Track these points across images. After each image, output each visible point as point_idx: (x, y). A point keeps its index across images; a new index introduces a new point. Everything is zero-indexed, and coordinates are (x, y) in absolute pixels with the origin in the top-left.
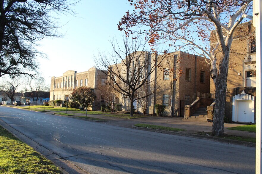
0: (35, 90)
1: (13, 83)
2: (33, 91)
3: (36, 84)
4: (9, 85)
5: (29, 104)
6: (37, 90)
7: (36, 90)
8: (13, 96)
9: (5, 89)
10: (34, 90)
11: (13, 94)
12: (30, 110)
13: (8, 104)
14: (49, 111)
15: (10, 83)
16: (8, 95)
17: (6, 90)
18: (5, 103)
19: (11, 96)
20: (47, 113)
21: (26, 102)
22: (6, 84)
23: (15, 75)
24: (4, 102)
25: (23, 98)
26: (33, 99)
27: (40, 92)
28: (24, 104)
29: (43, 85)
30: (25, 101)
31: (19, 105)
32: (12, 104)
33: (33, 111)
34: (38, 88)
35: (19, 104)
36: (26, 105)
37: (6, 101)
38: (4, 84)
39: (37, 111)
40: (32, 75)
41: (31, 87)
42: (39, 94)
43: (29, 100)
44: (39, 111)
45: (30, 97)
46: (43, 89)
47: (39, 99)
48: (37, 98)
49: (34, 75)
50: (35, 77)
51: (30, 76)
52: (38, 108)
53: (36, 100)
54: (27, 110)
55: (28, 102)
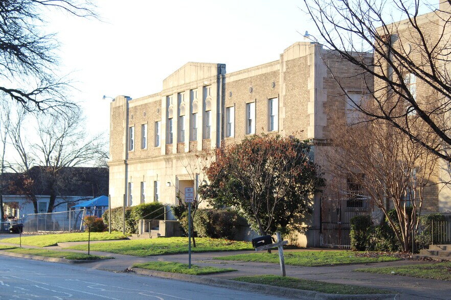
3: (46, 137)
5: (18, 230)
7: (44, 164)
10: (37, 163)
12: (24, 254)
14: (109, 255)
20: (98, 265)
26: (32, 205)
27: (63, 170)
29: (74, 138)
33: (35, 259)
34: (54, 154)
39: (53, 260)
40: (27, 96)
41: (21, 150)
42: (61, 178)
43: (18, 210)
44: (62, 257)
45: (22, 197)
46: (75, 158)
47: (62, 201)
48: (51, 201)
49: (32, 94)
50: (38, 102)
51: (17, 98)
52: (58, 244)
53: (46, 206)
54: (11, 254)
55: (14, 218)
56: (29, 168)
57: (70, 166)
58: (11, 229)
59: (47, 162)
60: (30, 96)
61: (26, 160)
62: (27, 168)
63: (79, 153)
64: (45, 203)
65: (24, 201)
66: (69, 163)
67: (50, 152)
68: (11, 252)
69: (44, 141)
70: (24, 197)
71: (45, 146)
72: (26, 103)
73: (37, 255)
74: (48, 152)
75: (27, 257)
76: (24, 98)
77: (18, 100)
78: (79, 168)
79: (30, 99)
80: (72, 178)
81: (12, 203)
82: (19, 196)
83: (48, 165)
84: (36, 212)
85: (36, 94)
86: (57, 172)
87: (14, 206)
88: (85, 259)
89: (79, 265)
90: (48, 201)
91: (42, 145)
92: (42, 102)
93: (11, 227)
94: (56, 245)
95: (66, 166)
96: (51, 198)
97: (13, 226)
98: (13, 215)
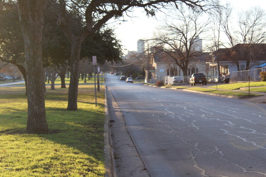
0: (240, 40)
1: (185, 27)
2: (236, 46)
3: (243, 26)
4: (175, 35)
5: (227, 81)
6: (245, 40)
7: (242, 43)
8: (187, 62)
9: (166, 47)
10: (239, 42)
11: (188, 56)
12: (217, 94)
13: (176, 83)
14: (262, 94)
15: (177, 29)
16: (176, 59)
17: (170, 47)
18: (171, 80)
19: (182, 61)
20: (253, 99)
21: (220, 75)
22: (168, 32)
23: (155, 7)
24: (169, 77)
25: (211, 65)
26: (236, 66)
27: (253, 46)
28: (217, 80)
29: (260, 26)
30: (218, 73)
31: (200, 83)
32: (187, 83)
34: (249, 36)
35: (201, 80)
36: (220, 82)
37: (172, 75)
38: (164, 32)
39: (230, 97)
40: (195, 3)
41: (229, 35)
42: (252, 51)
43: (228, 70)
44: (235, 95)
45: (230, 62)
46: (261, 38)
47: (253, 64)
48: (247, 64)
49: (197, 2)
50: (202, 6)
51: (189, 5)
52: (240, 88)
53: (244, 67)
54: (211, 94)
55: (226, 74)
56: (234, 45)
57: (258, 43)
58: (224, 81)
59: (244, 41)
60: (197, 3)
61: (232, 40)
62: (233, 45)
63: (263, 35)
64: (244, 65)
65: (231, 64)
66: (257, 42)
67: (246, 35)
68: (211, 93)
69: (242, 29)
70: (231, 62)
71: (243, 32)
72: (194, 7)
73: (223, 94)
74: (245, 35)
75: (218, 95)
76: (192, 4)
77: (190, 6)
78: (263, 44)
79: (196, 5)
80: (259, 50)
81: (225, 66)
82: (228, 62)
83: (245, 43)
84: (239, 70)
85: (200, 2)
86: (250, 47)
87: (226, 67)
88: (246, 96)
89: (242, 99)
90: (245, 64)
91: (241, 31)
92: (204, 6)
93: (224, 80)
94: (239, 89)
95: (256, 43)
96: (247, 62)
97: (225, 79)
98: (226, 73)
